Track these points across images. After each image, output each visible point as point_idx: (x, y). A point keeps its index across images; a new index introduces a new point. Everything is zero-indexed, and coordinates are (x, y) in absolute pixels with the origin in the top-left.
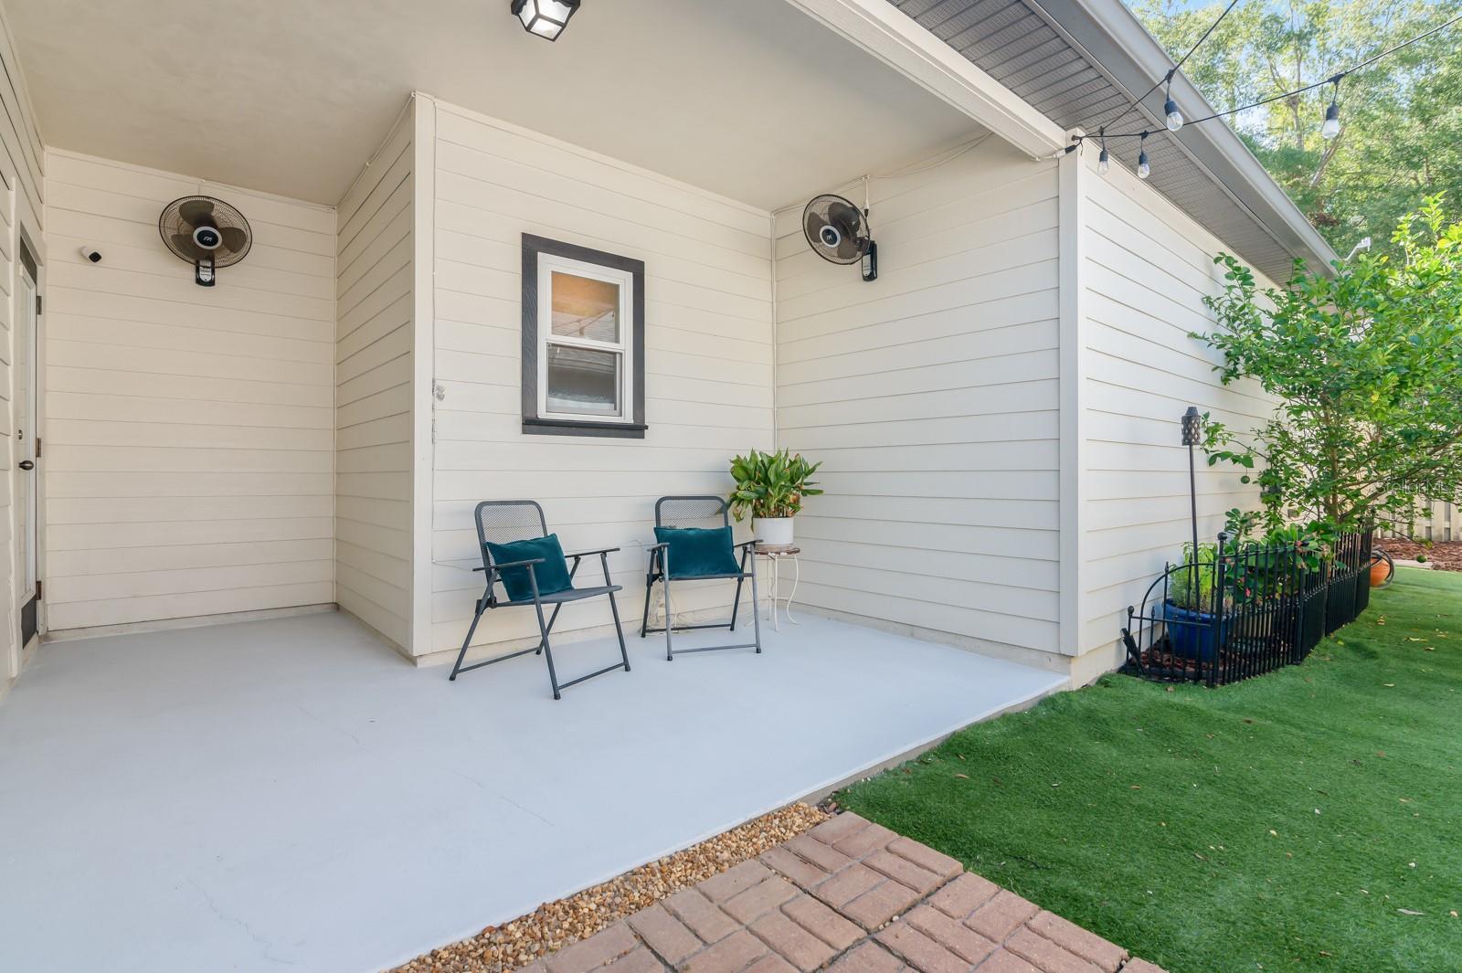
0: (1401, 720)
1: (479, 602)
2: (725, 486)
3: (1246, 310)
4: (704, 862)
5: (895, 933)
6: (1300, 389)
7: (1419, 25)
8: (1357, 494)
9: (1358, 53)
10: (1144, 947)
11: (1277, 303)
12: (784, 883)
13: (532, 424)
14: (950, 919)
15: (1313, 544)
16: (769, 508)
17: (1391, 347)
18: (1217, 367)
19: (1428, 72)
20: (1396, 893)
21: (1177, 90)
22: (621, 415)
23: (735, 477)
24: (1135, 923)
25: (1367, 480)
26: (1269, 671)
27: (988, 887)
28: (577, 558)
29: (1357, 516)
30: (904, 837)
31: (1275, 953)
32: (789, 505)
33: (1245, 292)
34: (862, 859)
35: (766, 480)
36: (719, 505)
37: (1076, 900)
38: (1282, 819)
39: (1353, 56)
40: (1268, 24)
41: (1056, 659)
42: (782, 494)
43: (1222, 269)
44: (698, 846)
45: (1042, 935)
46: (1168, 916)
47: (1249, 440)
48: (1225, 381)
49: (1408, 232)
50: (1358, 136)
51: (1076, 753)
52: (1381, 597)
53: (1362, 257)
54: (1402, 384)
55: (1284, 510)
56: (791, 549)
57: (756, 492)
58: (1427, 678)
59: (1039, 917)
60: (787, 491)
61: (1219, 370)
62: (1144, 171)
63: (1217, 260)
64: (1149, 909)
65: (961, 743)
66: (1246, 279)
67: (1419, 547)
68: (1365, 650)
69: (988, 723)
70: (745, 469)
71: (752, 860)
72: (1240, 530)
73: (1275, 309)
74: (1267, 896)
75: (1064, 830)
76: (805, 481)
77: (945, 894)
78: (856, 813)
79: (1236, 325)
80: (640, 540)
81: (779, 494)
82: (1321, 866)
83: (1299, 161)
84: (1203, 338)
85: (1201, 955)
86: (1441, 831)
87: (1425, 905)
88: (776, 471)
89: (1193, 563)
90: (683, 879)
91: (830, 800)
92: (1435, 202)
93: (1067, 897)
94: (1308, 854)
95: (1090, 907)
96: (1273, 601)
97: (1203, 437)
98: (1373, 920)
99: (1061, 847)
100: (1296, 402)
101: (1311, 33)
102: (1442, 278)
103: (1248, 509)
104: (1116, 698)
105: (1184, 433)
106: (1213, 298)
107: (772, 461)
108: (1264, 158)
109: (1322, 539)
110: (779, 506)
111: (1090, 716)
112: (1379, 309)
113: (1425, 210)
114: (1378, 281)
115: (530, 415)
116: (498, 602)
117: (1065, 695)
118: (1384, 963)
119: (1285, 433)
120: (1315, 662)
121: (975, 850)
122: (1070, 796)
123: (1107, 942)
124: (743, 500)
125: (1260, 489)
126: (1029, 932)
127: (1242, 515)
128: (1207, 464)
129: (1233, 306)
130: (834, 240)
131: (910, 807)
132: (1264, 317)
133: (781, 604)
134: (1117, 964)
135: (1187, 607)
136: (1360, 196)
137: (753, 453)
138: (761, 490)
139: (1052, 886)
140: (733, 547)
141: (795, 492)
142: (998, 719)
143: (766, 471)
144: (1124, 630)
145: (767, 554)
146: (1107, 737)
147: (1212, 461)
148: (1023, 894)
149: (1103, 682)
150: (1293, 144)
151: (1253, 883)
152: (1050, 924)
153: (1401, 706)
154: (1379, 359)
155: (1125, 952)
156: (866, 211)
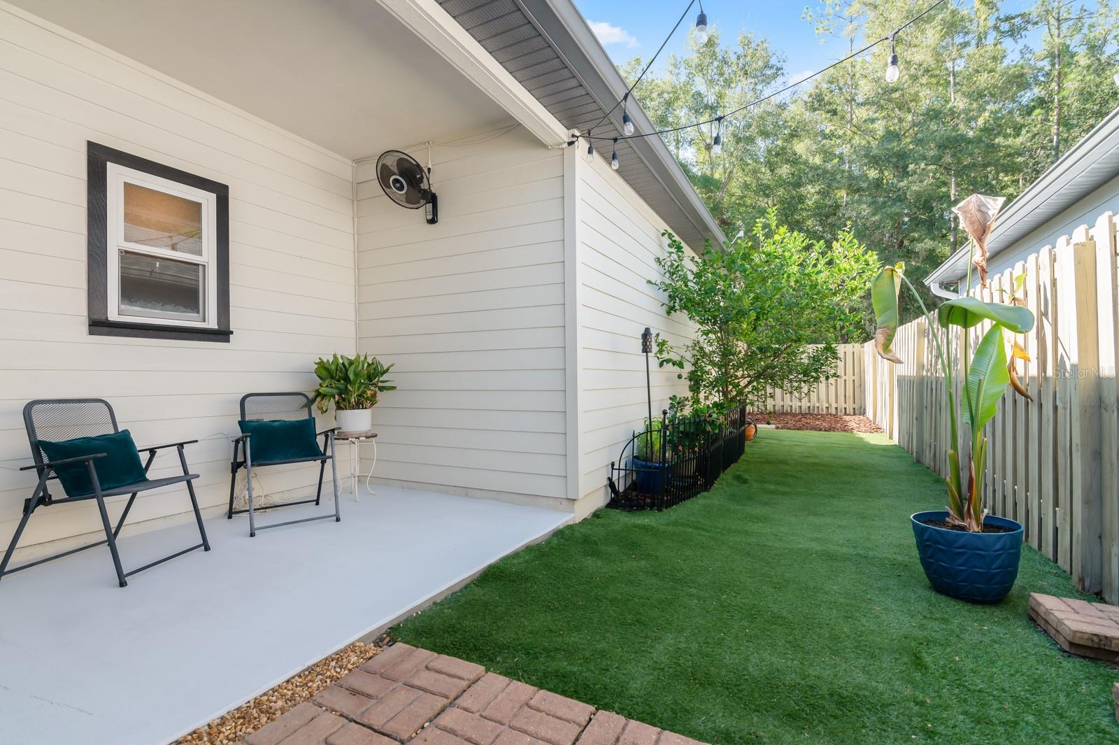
0: (759, 519)
1: (28, 501)
2: (309, 385)
3: (680, 268)
4: (256, 715)
5: (424, 738)
6: (708, 319)
7: (769, 114)
8: (738, 385)
9: (740, 123)
10: (606, 700)
11: (696, 266)
12: (333, 716)
13: (99, 325)
14: (470, 714)
15: (715, 416)
16: (349, 402)
17: (752, 295)
18: (664, 304)
19: (773, 143)
20: (751, 628)
21: (630, 107)
22: (204, 321)
23: (319, 377)
24: (602, 684)
25: (743, 377)
26: (692, 497)
27: (501, 680)
28: (152, 452)
29: (738, 398)
30: (441, 655)
31: (685, 684)
32: (367, 399)
33: (679, 257)
34: (404, 681)
35: (347, 379)
36: (304, 400)
37: (564, 677)
38: (694, 591)
39: (738, 125)
40: (696, 97)
41: (565, 503)
42: (361, 390)
43: (666, 241)
44: (252, 703)
45: (538, 710)
46: (623, 674)
47: (682, 352)
48: (669, 313)
49: (760, 229)
50: (740, 174)
51: (574, 568)
52: (751, 446)
53: (739, 241)
54: (758, 318)
55: (702, 395)
56: (369, 434)
57: (338, 388)
58: (772, 492)
59: (537, 697)
60: (365, 387)
61: (665, 306)
62: (616, 165)
63: (663, 235)
64: (612, 671)
65: (494, 572)
66: (679, 248)
67: (768, 417)
68: (742, 478)
69: (515, 555)
70: (327, 370)
71: (305, 703)
72: (677, 409)
73: (695, 270)
74: (683, 646)
75: (561, 626)
76: (381, 379)
77: (469, 695)
78: (405, 643)
79: (674, 277)
80: (225, 433)
81: (359, 389)
82: (714, 618)
83: (711, 184)
84: (655, 284)
85: (641, 697)
86: (775, 583)
87: (765, 631)
88: (355, 371)
89: (649, 430)
90: (232, 736)
91: (384, 636)
92: (773, 212)
93: (558, 676)
94: (708, 611)
95: (573, 680)
96: (694, 452)
97: (655, 348)
98: (739, 648)
99: (558, 639)
100: (706, 328)
101: (717, 107)
102: (776, 257)
103: (682, 396)
104: (603, 525)
105: (643, 345)
106: (661, 259)
107: (351, 363)
108: (692, 178)
109: (719, 413)
110: (359, 400)
111: (586, 540)
112: (747, 273)
113: (769, 216)
114: (746, 257)
115: (96, 317)
116: (53, 499)
117: (570, 527)
118: (744, 675)
119: (702, 348)
120: (717, 489)
121: (496, 653)
122: (568, 599)
123: (581, 704)
124: (326, 395)
125: (689, 383)
126: (529, 710)
127: (678, 399)
128: (659, 366)
129: (672, 265)
130: (401, 188)
131: (450, 630)
132: (689, 273)
133: (361, 480)
134: (587, 719)
135: (646, 460)
136: (742, 209)
137: (335, 356)
138: (342, 387)
139: (549, 670)
140: (316, 435)
141: (372, 388)
142: (523, 551)
143: (347, 370)
144: (609, 478)
145: (348, 439)
146: (595, 554)
147: (661, 365)
148: (528, 680)
149: (596, 515)
150: (708, 173)
151: (676, 638)
152: (544, 700)
153: (758, 510)
154: (747, 302)
155: (592, 708)
156: (429, 169)
